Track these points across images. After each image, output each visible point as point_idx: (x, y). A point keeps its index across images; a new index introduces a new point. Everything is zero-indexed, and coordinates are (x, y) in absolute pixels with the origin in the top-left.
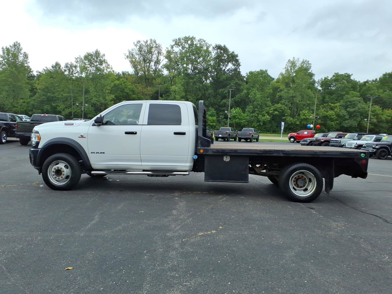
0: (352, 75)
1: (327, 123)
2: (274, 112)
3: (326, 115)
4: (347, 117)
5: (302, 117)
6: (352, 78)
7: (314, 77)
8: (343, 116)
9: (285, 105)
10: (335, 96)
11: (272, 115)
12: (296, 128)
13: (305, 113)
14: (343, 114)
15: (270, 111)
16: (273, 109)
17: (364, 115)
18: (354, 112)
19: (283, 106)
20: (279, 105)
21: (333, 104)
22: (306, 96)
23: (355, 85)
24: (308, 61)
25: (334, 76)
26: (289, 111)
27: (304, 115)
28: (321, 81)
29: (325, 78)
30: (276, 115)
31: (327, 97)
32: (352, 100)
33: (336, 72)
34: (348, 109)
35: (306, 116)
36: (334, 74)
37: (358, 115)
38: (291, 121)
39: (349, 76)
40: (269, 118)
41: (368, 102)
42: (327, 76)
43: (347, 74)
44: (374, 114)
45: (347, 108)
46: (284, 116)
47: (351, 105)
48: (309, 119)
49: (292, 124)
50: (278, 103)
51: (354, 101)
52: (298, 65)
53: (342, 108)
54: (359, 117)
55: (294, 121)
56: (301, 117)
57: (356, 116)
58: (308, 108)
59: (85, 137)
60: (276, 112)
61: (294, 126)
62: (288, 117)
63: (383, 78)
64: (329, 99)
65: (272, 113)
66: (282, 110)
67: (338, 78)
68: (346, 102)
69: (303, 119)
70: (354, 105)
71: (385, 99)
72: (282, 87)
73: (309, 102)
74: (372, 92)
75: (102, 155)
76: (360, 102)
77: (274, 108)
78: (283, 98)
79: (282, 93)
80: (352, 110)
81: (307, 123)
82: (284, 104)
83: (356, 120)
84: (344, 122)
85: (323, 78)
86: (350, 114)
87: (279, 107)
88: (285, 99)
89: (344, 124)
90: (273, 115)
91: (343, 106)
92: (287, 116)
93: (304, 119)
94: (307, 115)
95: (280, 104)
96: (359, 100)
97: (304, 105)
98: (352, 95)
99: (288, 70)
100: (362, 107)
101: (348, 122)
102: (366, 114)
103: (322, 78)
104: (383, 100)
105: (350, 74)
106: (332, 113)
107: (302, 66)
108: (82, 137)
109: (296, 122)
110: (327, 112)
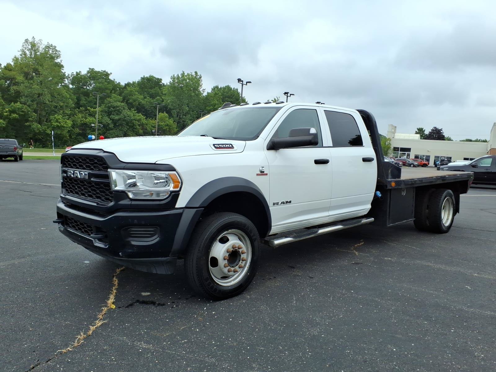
0: (111, 73)
1: (87, 133)
2: (10, 114)
3: (86, 122)
4: (111, 126)
5: (56, 124)
6: (111, 77)
7: (63, 70)
8: (106, 124)
9: (27, 105)
10: (93, 99)
11: (8, 118)
12: (46, 139)
13: (59, 119)
14: (107, 122)
15: (5, 112)
16: (9, 110)
17: (129, 124)
18: (119, 119)
19: (25, 106)
20: (18, 105)
21: (92, 109)
22: (58, 95)
23: (115, 88)
24: (55, 47)
25: (88, 72)
26: (34, 114)
27: (57, 121)
28: (71, 76)
29: (77, 72)
30: (15, 119)
31: (83, 98)
32: (115, 105)
33: (91, 68)
34: (112, 116)
35: (60, 123)
36: (88, 70)
37: (123, 124)
38: (38, 129)
39: (107, 75)
40: (3, 124)
41: (132, 109)
42: (80, 71)
43: (105, 71)
44: (139, 123)
45: (110, 115)
46: (27, 121)
47: (115, 111)
48: (64, 127)
49: (40, 133)
50: (16, 102)
51: (118, 107)
52: (41, 49)
53: (104, 115)
54: (124, 127)
55: (42, 129)
56: (54, 123)
57: (121, 125)
58: (62, 111)
59: (266, 174)
60: (14, 115)
61: (42, 137)
62: (34, 123)
63: (142, 81)
64: (86, 102)
65: (7, 115)
66: (23, 111)
67: (93, 75)
68: (109, 107)
69: (55, 126)
70: (119, 112)
71: (147, 107)
72: (20, 78)
73: (62, 104)
74: (134, 97)
75: (288, 205)
76: (124, 109)
77: (11, 109)
78: (22, 94)
79: (21, 88)
80: (117, 117)
81: (62, 132)
82: (25, 104)
83: (122, 130)
84: (108, 132)
85: (75, 73)
86: (114, 122)
87: (19, 108)
88: (27, 97)
89: (109, 135)
90: (10, 119)
91: (106, 112)
92: (32, 121)
93: (58, 126)
94: (61, 121)
95: (19, 103)
96: (123, 106)
97: (56, 107)
98: (114, 99)
99: (25, 54)
100: (128, 115)
101: (113, 132)
102: (132, 124)
103: (73, 73)
104: (145, 108)
105: (109, 73)
106: (92, 120)
107: (46, 53)
108: (262, 173)
109: (46, 130)
110: (86, 118)
